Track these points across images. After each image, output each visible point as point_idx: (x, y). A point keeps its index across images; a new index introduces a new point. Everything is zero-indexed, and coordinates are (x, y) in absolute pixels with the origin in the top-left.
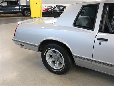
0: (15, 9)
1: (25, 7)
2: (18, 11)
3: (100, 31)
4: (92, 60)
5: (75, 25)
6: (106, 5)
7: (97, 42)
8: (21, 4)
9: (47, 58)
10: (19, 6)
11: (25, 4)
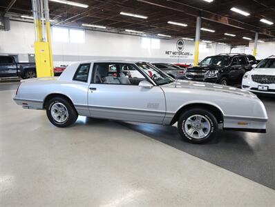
0: (8, 69)
1: (27, 67)
2: (15, 72)
3: (92, 82)
4: (88, 107)
5: (74, 79)
6: (95, 64)
7: (90, 91)
8: (20, 62)
9: (53, 113)
10: (17, 64)
11: (28, 62)
